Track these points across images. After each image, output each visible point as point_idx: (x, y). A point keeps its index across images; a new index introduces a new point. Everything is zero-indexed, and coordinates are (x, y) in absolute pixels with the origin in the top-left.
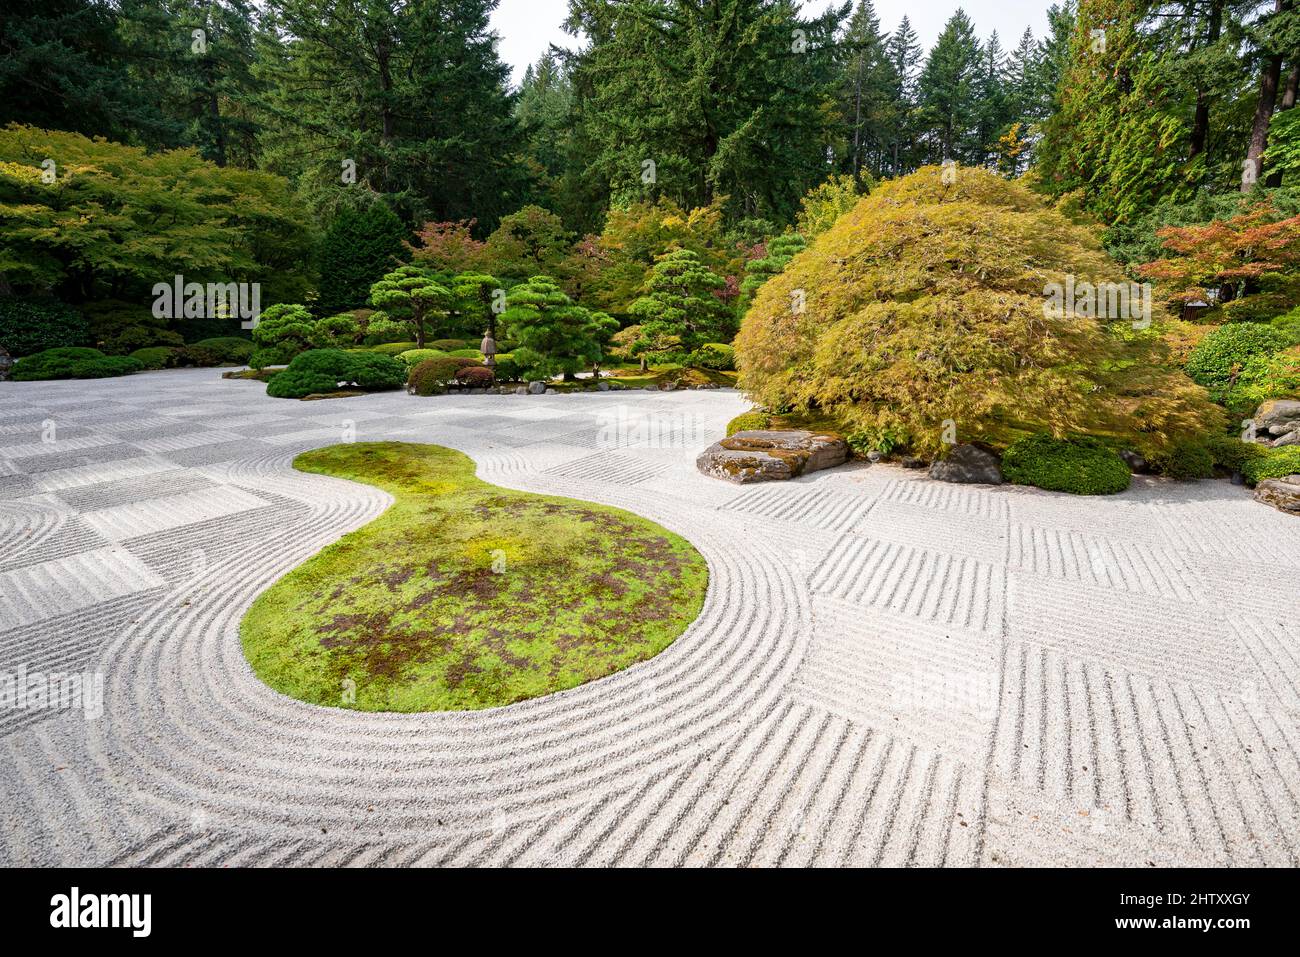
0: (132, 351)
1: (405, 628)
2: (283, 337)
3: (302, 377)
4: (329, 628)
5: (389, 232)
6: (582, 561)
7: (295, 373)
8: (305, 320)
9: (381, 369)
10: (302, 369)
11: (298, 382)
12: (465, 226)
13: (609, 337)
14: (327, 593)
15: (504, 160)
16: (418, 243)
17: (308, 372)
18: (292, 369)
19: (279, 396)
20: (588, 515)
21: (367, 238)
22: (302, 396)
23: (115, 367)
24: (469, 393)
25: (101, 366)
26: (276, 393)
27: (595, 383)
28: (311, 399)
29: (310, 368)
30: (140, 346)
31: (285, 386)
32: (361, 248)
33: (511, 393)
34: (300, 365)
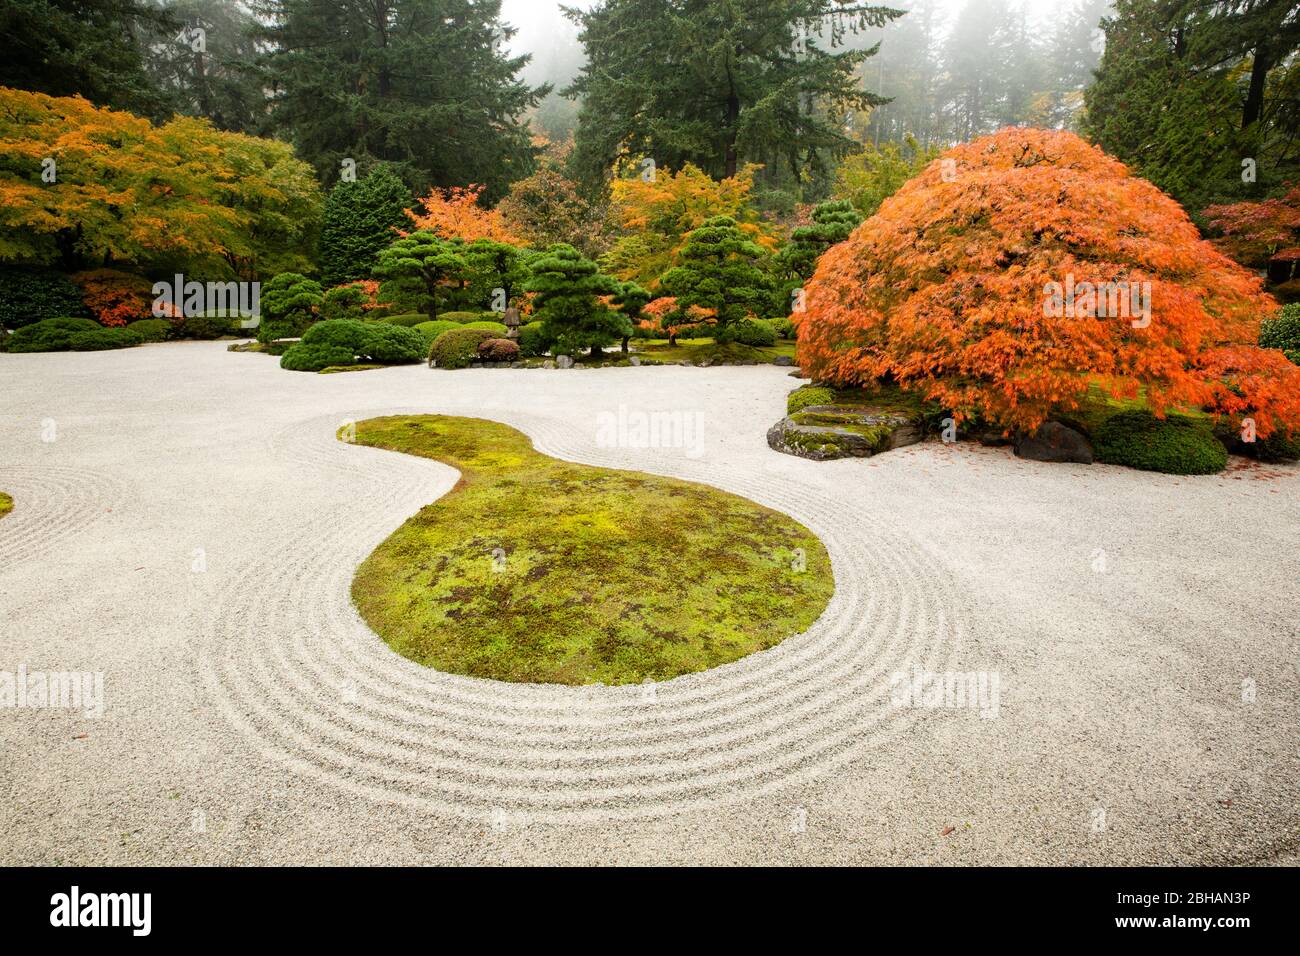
0: (129, 322)
1: (531, 601)
2: (290, 309)
3: (318, 350)
4: (448, 600)
5: (394, 200)
6: (690, 537)
7: (310, 346)
8: (313, 290)
9: (400, 342)
10: (317, 342)
11: (314, 355)
12: (473, 191)
13: (638, 309)
14: (433, 565)
15: (506, 123)
16: (422, 211)
17: (324, 345)
18: (307, 342)
19: (295, 369)
20: (676, 491)
21: (369, 206)
22: (319, 368)
23: (115, 339)
24: (494, 367)
25: (101, 339)
26: (290, 365)
27: (625, 358)
28: (328, 372)
29: (326, 341)
30: (138, 318)
31: (300, 358)
32: (363, 216)
33: (537, 367)
34: (315, 338)
